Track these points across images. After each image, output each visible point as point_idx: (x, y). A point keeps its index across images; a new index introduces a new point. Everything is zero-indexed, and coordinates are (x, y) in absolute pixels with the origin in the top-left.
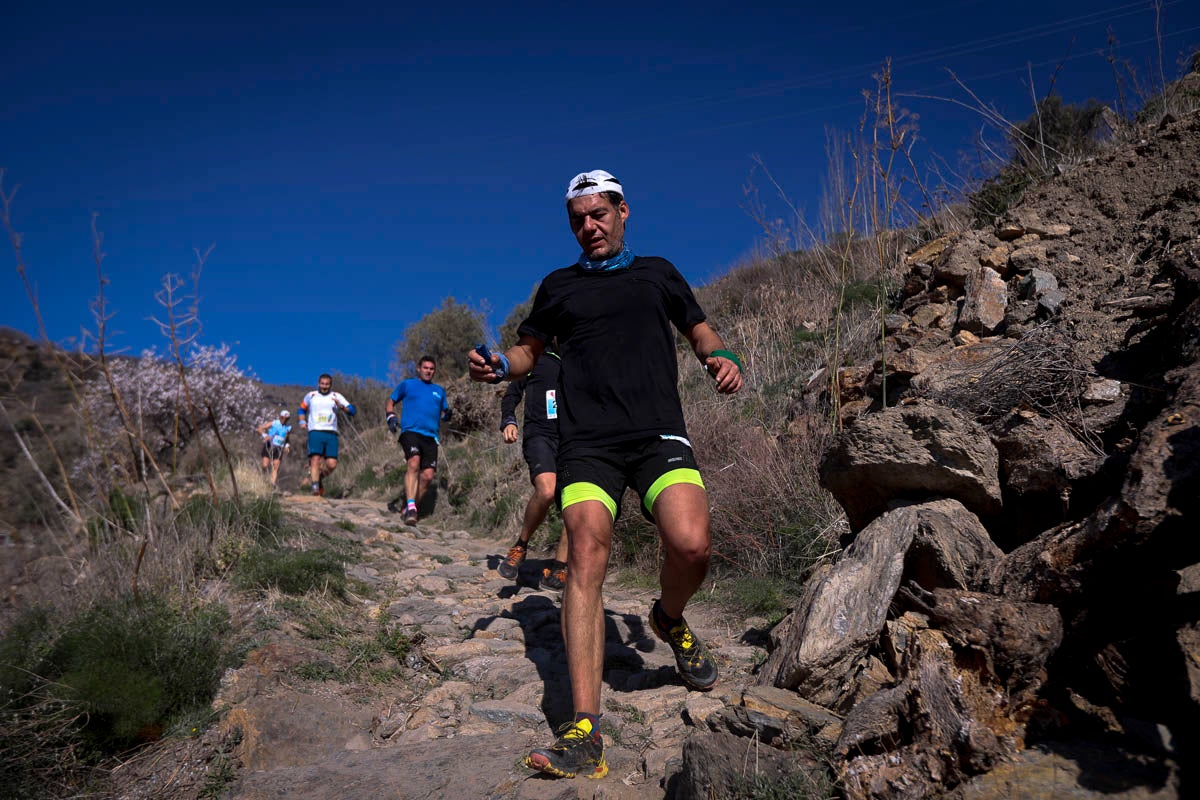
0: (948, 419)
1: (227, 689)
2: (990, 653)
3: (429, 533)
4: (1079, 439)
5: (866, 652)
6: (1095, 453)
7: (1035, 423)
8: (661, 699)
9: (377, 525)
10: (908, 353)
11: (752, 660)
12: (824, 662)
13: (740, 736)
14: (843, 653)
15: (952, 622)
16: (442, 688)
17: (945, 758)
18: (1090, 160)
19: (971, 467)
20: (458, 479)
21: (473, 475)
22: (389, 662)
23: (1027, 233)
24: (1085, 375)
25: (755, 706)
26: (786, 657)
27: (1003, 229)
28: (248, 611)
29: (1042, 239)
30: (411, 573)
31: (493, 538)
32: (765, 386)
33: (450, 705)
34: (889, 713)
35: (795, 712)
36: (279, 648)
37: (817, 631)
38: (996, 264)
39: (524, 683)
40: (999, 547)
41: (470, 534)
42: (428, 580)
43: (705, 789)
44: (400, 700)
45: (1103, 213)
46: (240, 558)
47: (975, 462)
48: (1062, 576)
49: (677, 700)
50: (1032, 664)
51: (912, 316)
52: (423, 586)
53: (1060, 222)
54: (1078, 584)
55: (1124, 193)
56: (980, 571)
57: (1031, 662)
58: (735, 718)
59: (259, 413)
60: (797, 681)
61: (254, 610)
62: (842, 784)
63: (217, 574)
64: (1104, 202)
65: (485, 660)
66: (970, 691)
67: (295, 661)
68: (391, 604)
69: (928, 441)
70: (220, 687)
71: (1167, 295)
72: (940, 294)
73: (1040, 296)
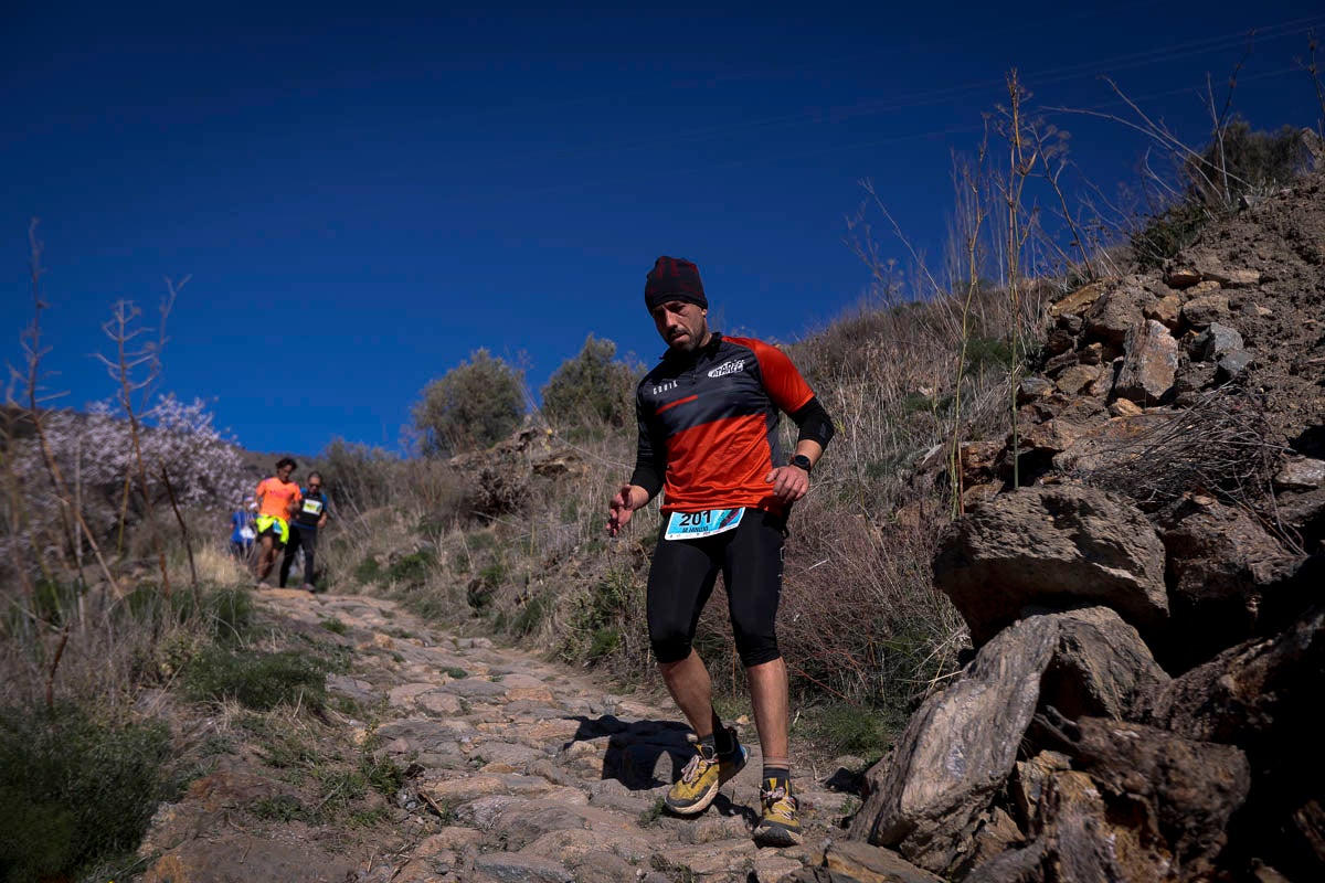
0: (1100, 502)
1: (159, 831)
2: (1153, 805)
3: (441, 640)
4: (1271, 533)
5: (989, 801)
6: (1293, 552)
7: (1214, 512)
8: (723, 856)
9: (375, 628)
10: (1050, 425)
11: (841, 810)
12: (934, 812)
14: (959, 802)
15: (1101, 762)
16: (441, 836)
18: (1286, 190)
19: (1129, 566)
20: (481, 573)
21: (500, 569)
22: (374, 800)
23: (1204, 280)
24: (1279, 453)
25: (842, 867)
26: (884, 805)
27: (1173, 274)
28: (196, 729)
29: (1223, 288)
30: (414, 689)
31: (521, 648)
32: (870, 466)
33: (450, 858)
35: (894, 877)
36: (231, 777)
37: (924, 771)
38: (1164, 317)
39: (546, 831)
40: (1165, 670)
41: (494, 642)
42: (435, 698)
44: (385, 850)
45: (1303, 258)
46: (192, 661)
47: (1135, 559)
48: (1250, 708)
49: (743, 859)
50: (1210, 823)
51: (1056, 380)
52: (428, 706)
53: (1247, 267)
54: (1269, 720)
56: (1140, 700)
57: (1208, 820)
59: (237, 486)
60: (899, 836)
61: (204, 728)
63: (160, 681)
64: (1303, 244)
65: (498, 801)
66: (1125, 856)
67: (251, 796)
68: (382, 725)
69: (1073, 531)
70: (151, 826)
72: (1092, 353)
73: (1220, 357)
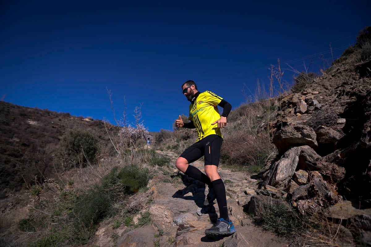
0: (306, 127)
1: (150, 184)
2: (331, 176)
4: (337, 131)
5: (291, 178)
6: (341, 134)
7: (326, 128)
8: (239, 189)
10: (285, 118)
11: (257, 182)
12: (282, 180)
13: (266, 196)
14: (286, 178)
15: (321, 169)
17: (324, 201)
18: (321, 78)
19: (311, 138)
23: (309, 93)
24: (336, 118)
27: (303, 93)
29: (312, 95)
34: (306, 190)
35: (279, 191)
36: (159, 176)
37: (279, 173)
38: (303, 100)
40: (320, 155)
43: (257, 207)
45: (326, 89)
46: (150, 159)
48: (344, 160)
51: (284, 111)
53: (316, 91)
55: (330, 85)
56: (319, 160)
57: (341, 179)
58: (264, 192)
60: (276, 184)
61: (153, 169)
62: (297, 206)
63: (145, 162)
64: (325, 87)
67: (162, 179)
70: (148, 183)
71: (355, 99)
72: (290, 106)
73: (315, 105)
